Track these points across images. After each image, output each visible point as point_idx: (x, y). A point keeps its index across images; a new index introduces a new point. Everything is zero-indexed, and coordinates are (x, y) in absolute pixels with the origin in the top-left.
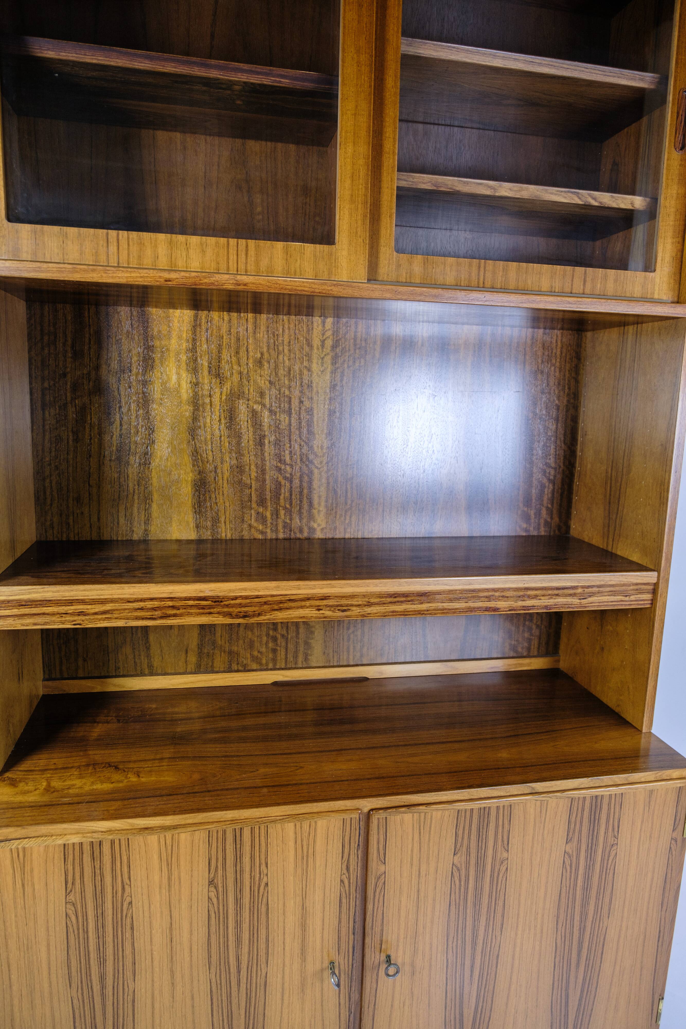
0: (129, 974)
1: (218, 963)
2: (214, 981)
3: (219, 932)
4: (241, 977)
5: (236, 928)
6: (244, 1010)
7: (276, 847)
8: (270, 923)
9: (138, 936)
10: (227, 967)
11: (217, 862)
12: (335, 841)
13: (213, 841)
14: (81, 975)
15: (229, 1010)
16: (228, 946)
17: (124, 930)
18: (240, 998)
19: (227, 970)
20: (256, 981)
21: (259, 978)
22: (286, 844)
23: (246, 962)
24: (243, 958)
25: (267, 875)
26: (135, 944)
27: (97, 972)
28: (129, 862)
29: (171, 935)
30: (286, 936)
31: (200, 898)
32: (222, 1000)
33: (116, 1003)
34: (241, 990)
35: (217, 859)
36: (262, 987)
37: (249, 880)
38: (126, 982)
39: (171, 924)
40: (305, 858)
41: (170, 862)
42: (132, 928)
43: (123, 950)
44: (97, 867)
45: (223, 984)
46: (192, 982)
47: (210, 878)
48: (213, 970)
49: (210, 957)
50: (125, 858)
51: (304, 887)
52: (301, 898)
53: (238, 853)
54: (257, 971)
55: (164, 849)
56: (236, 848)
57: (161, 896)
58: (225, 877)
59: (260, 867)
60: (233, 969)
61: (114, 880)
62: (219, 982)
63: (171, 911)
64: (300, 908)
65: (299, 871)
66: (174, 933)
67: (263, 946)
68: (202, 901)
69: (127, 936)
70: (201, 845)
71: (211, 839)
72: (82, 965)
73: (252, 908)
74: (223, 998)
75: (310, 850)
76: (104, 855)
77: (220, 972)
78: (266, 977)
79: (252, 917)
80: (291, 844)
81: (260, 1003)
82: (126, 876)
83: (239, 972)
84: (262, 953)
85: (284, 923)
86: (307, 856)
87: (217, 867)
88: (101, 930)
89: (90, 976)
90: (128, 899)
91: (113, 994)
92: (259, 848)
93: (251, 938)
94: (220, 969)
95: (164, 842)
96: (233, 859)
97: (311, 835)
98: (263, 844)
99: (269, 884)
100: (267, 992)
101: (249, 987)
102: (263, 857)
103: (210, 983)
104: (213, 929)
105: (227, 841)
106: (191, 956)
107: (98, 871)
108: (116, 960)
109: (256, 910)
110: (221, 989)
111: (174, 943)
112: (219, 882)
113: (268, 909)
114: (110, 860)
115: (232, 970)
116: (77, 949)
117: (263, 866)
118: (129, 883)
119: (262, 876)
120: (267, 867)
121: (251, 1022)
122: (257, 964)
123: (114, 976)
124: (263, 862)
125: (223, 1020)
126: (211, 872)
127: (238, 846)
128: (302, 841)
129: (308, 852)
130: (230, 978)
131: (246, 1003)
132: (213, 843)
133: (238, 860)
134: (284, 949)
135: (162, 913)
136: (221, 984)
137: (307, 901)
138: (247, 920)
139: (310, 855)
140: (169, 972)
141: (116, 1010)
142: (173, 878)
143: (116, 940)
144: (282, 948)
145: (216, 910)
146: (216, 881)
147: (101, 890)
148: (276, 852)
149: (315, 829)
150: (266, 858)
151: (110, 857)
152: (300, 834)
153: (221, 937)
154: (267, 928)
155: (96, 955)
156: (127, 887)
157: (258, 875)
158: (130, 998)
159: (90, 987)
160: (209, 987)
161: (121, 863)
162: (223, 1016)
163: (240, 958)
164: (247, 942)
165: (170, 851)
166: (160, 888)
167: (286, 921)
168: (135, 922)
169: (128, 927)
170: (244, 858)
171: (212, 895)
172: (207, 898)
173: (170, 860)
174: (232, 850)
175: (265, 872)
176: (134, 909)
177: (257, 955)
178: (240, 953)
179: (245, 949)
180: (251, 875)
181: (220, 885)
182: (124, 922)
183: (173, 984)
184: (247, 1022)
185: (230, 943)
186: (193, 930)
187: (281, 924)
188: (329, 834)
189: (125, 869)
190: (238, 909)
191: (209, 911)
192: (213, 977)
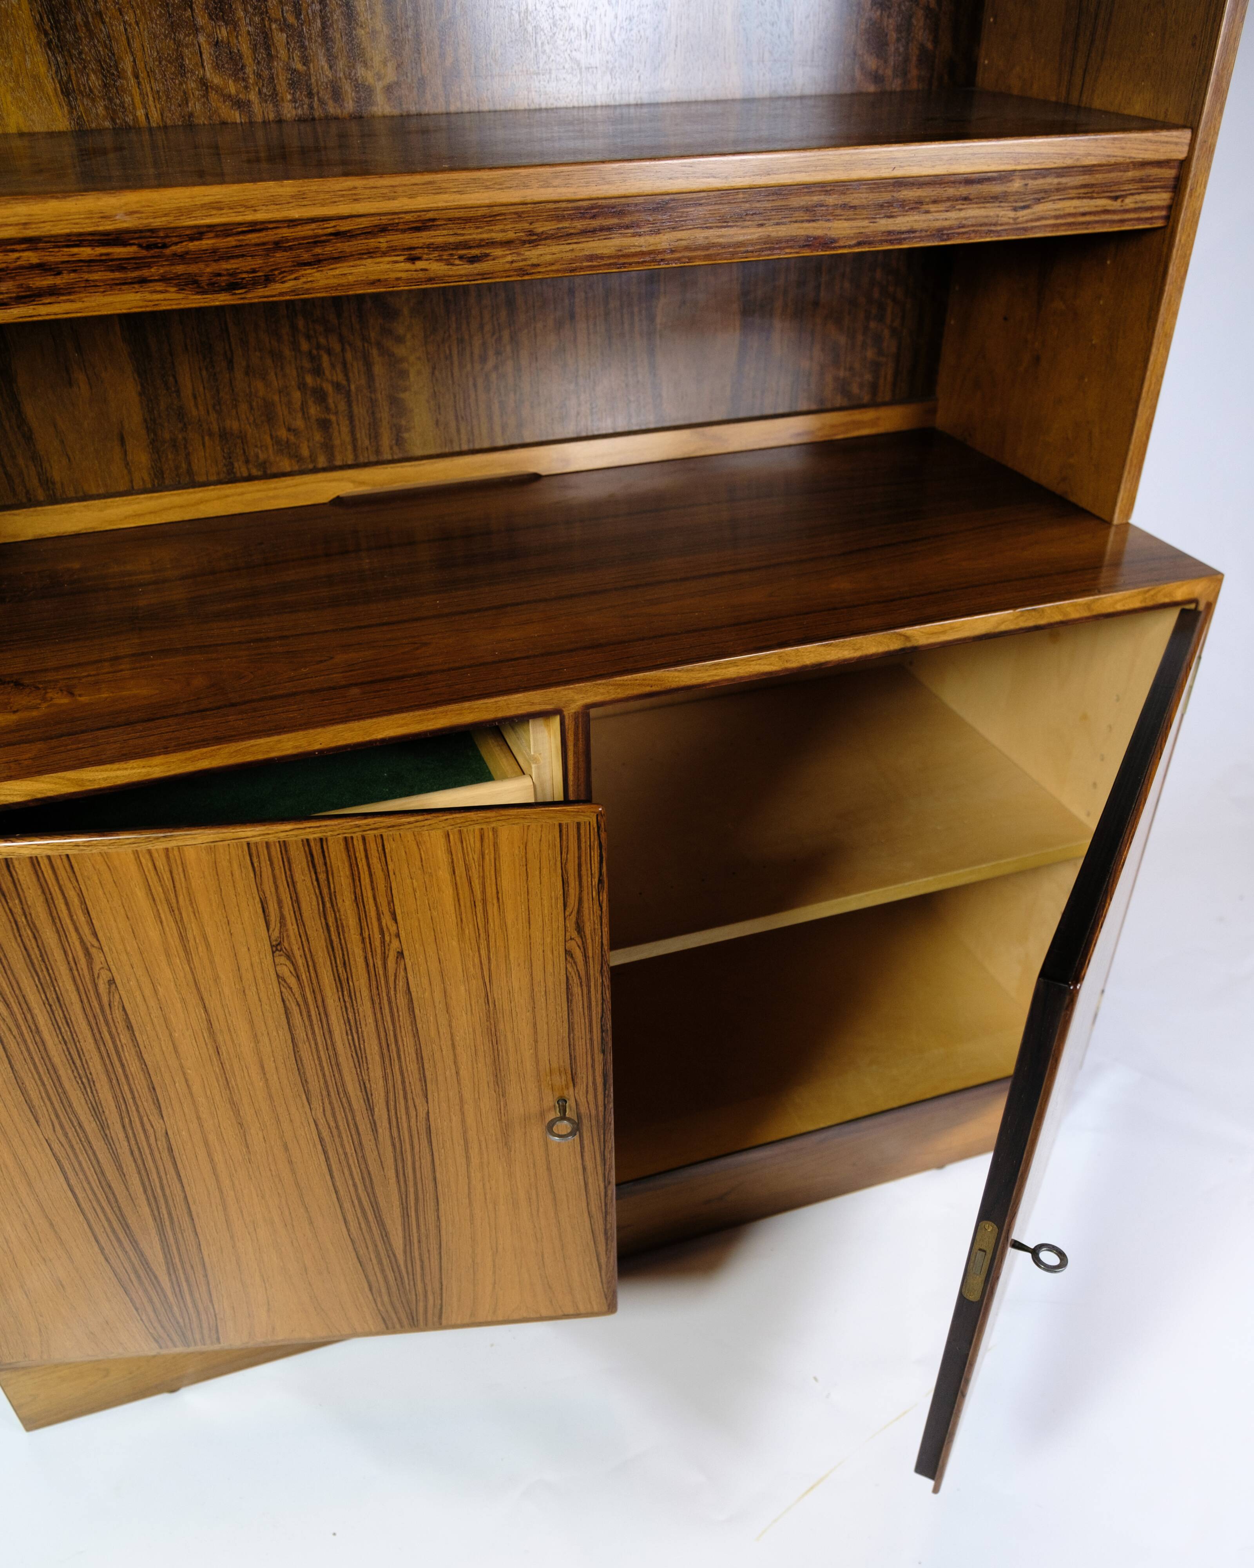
0: (147, 1104)
1: (325, 1093)
2: (322, 1122)
3: (315, 1040)
4: (376, 1117)
5: (349, 1032)
6: (393, 1171)
7: (408, 881)
8: (419, 1026)
9: (147, 1043)
10: (344, 1100)
11: (281, 907)
12: (545, 871)
13: (263, 864)
14: (52, 1103)
15: (364, 1169)
16: (338, 1065)
17: (114, 1030)
18: (381, 1152)
19: (346, 1105)
20: (409, 1127)
21: (413, 1120)
22: (431, 875)
23: (382, 1094)
24: (374, 1086)
25: (398, 936)
26: (145, 1056)
27: (83, 1101)
28: (83, 902)
29: (215, 1041)
30: (459, 1050)
31: (259, 975)
32: (346, 1154)
33: (136, 1152)
34: (381, 1138)
35: (280, 902)
36: (424, 1136)
37: (361, 946)
38: (145, 1118)
39: (209, 1022)
40: (479, 905)
41: (175, 905)
42: (130, 1027)
43: (123, 1066)
44: (18, 910)
45: (341, 1128)
46: (278, 1121)
47: (273, 938)
48: (316, 1103)
49: (304, 1082)
50: (72, 895)
51: (485, 962)
52: (480, 981)
53: (325, 891)
54: (407, 1108)
55: (155, 878)
56: (317, 880)
57: (173, 971)
58: (304, 937)
59: (379, 920)
60: (358, 1104)
61: (63, 938)
62: (332, 1124)
63: (202, 999)
64: (482, 1001)
65: (469, 930)
66: (220, 1038)
67: (412, 1067)
68: (264, 982)
69: (123, 1041)
70: (237, 873)
71: (255, 860)
72: (48, 1087)
73: (376, 998)
74: (348, 1150)
75: (488, 890)
76: (24, 887)
77: (333, 1109)
78: (428, 1119)
79: (379, 1015)
80: (444, 874)
81: (423, 1161)
82: (86, 931)
83: (371, 1109)
84: (413, 1077)
85: (450, 1026)
86: (484, 901)
87: (282, 917)
88: (64, 1029)
89: (71, 1106)
90: (105, 976)
91: (127, 1137)
92: (372, 882)
93: (385, 1051)
94: (331, 1103)
95: (150, 865)
96: (315, 903)
97: (487, 857)
98: (379, 874)
99: (406, 953)
100: (434, 1144)
101: (395, 1135)
102: (383, 900)
103: (316, 1125)
104: (300, 1034)
105: (294, 866)
106: (267, 1080)
107: (22, 920)
108: (114, 1081)
109: (385, 1002)
110: (340, 1136)
111: (224, 1055)
112: (295, 948)
113: (411, 1000)
114: (42, 899)
115: (355, 1106)
116: (29, 1060)
117: (387, 919)
118: (96, 944)
119: (387, 938)
120: (395, 919)
121: (411, 1190)
122: (405, 1098)
123: (118, 1107)
124: (385, 909)
125: (355, 1185)
126: (272, 926)
127: (322, 877)
128: (467, 869)
129: (484, 892)
130: (354, 1119)
131: (396, 1160)
132: (264, 869)
133: (328, 905)
134: (457, 1073)
135: (183, 1000)
136: (337, 1127)
137: (495, 987)
138: (371, 1020)
139: (489, 899)
140: (228, 1106)
141: (139, 1161)
142: (190, 936)
143: (102, 1048)
144: (454, 1071)
145: (300, 999)
146: (286, 944)
147: (41, 956)
148: (410, 890)
149: (495, 844)
150: (391, 902)
151: (39, 892)
152: (460, 855)
153: (321, 1048)
154: (416, 1034)
155: (70, 1072)
156: (93, 951)
157: (377, 936)
158: (162, 1144)
159: (76, 1124)
160: (315, 1132)
161: (67, 904)
162: (353, 1179)
163: (368, 1085)
164: (377, 1058)
165: (168, 884)
166: (168, 955)
167: (454, 1024)
168: (131, 1017)
169: (121, 1026)
170: (340, 901)
171: (286, 970)
172: (274, 977)
173: (174, 901)
174: (309, 884)
175: (393, 929)
176: (122, 993)
177: (403, 1082)
178: (366, 1078)
179: (376, 1072)
180: (361, 934)
181: (298, 953)
182: (109, 1017)
183: (241, 1125)
184: (403, 1190)
185: (342, 1059)
186: (259, 1034)
187: (444, 1030)
188: (530, 855)
189: (81, 918)
190: (347, 999)
191: (283, 1001)
192: (320, 1115)
